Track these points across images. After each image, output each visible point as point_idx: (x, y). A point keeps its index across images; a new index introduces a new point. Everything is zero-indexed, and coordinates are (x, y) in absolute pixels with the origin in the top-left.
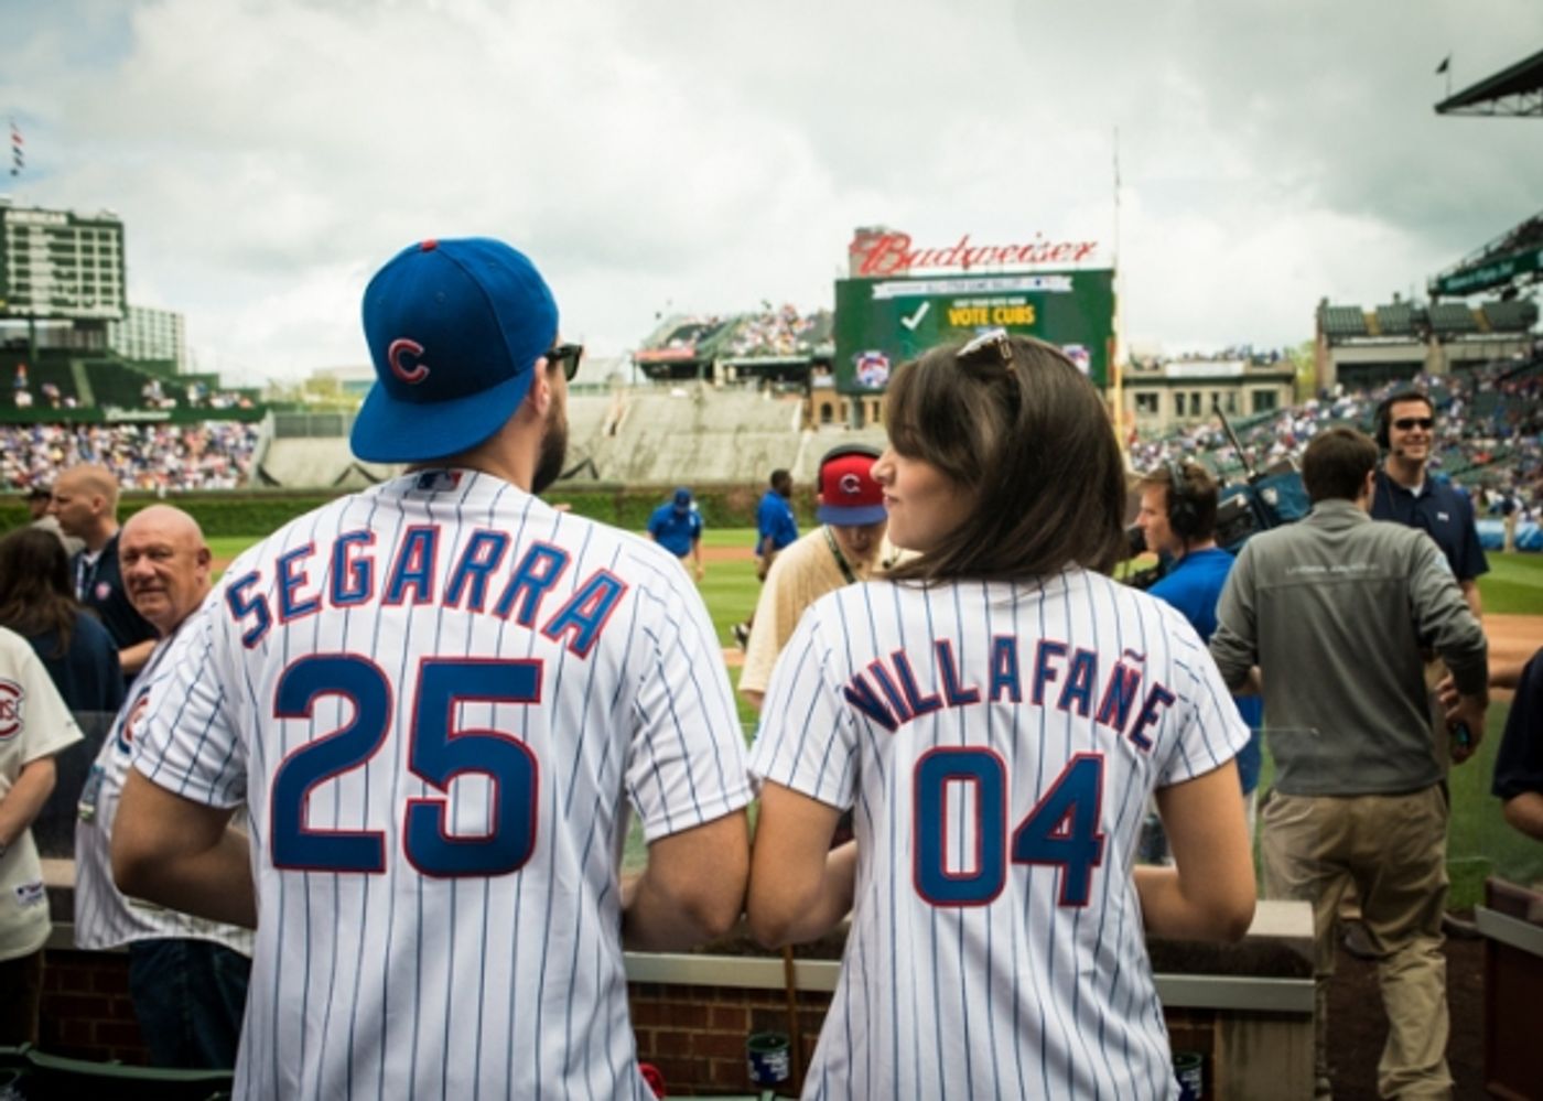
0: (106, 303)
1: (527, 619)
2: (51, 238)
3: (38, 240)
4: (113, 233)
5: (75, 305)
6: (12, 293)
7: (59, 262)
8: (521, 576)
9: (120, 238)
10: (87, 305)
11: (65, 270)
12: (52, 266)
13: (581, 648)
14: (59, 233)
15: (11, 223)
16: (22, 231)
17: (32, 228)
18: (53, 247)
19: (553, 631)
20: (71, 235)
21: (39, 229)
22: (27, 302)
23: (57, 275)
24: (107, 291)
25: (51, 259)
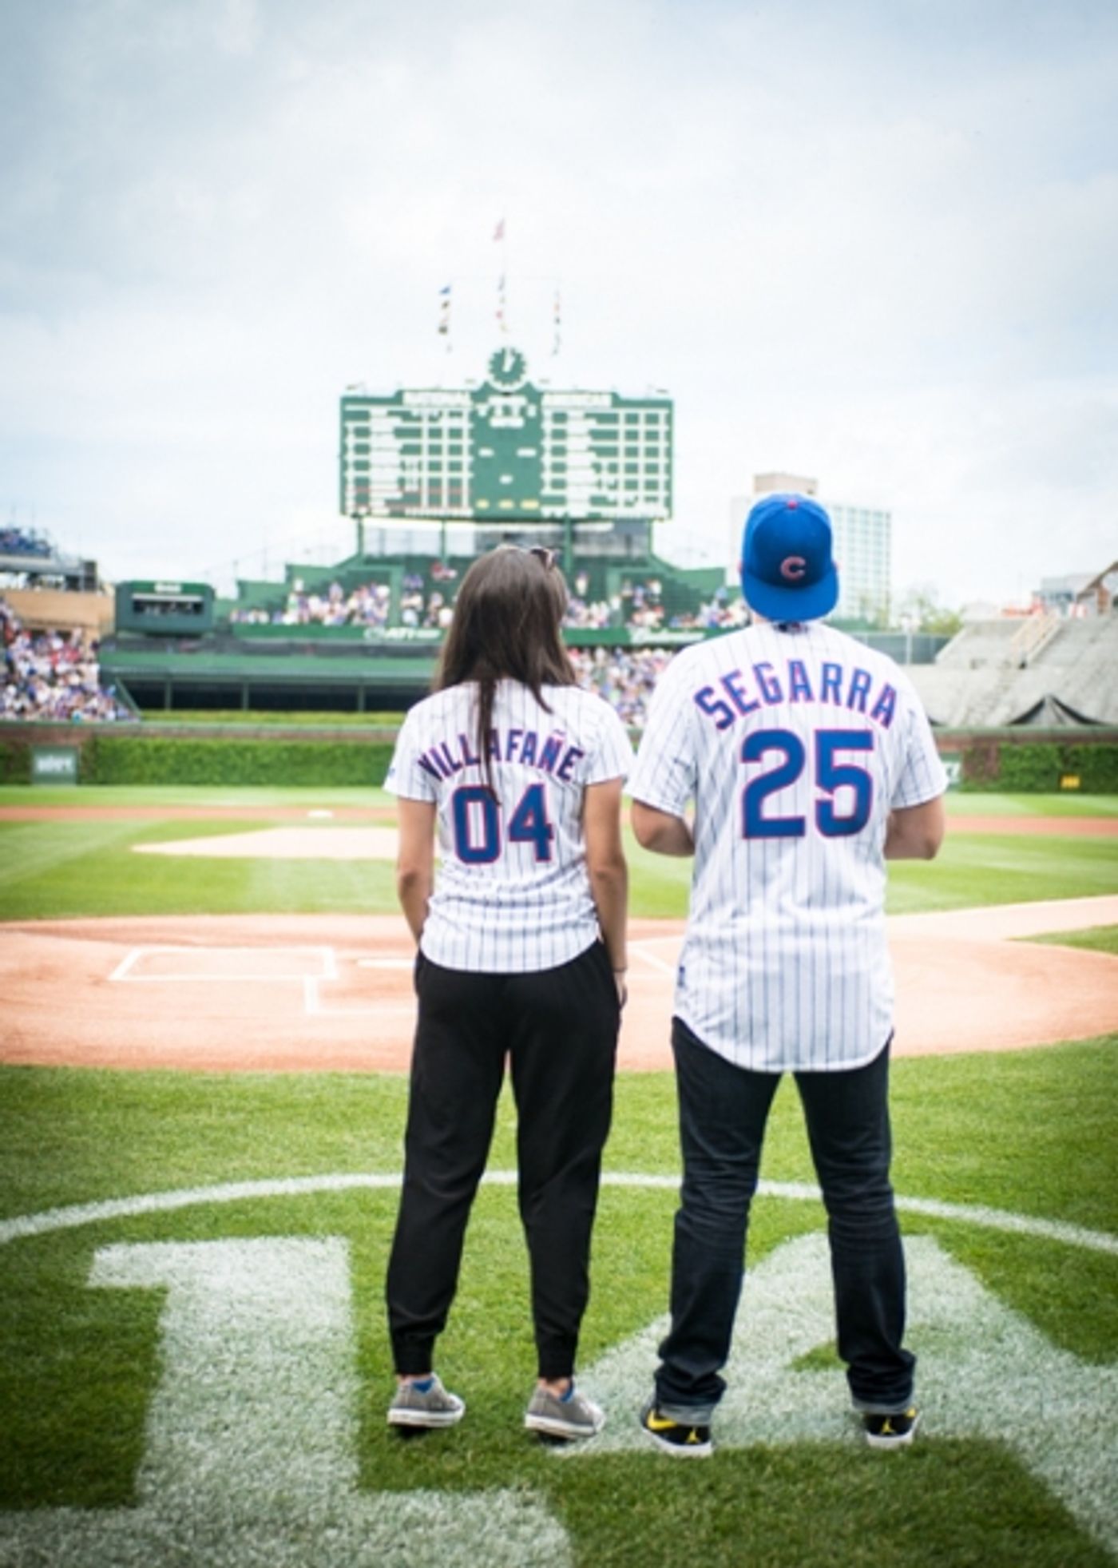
0: (649, 499)
1: (862, 708)
2: (593, 424)
3: (579, 429)
4: (662, 413)
5: (614, 504)
6: (547, 491)
7: (601, 452)
8: (854, 687)
9: (669, 419)
10: (629, 504)
11: (605, 461)
12: (592, 457)
13: (887, 722)
14: (602, 418)
15: (548, 407)
16: (560, 417)
17: (571, 413)
18: (595, 434)
19: (875, 713)
20: (613, 418)
21: (580, 414)
22: (561, 501)
23: (597, 468)
24: (651, 485)
25: (591, 449)
